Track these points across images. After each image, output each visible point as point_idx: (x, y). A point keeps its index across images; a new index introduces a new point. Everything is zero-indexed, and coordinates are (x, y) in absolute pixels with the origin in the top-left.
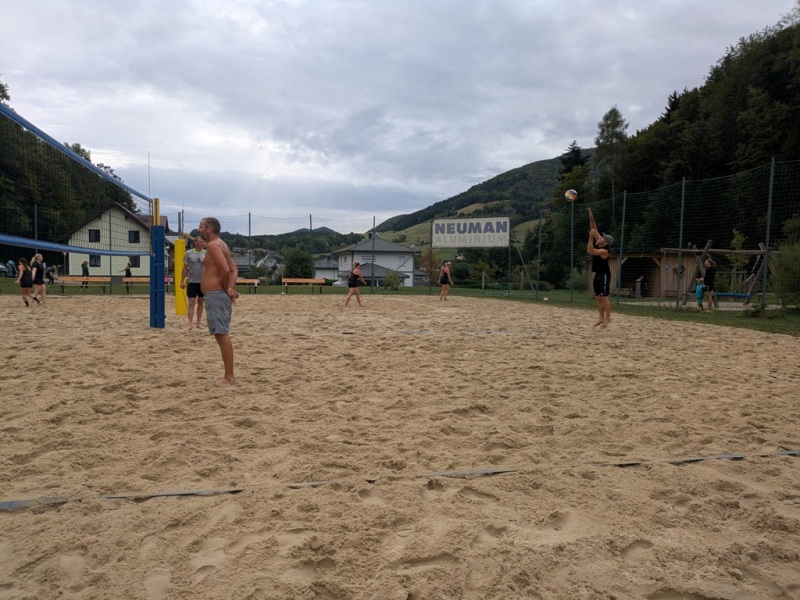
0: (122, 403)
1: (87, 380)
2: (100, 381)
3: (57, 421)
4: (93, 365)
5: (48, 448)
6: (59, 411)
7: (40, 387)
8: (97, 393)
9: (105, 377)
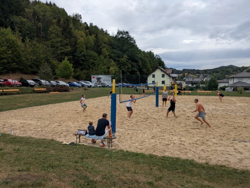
0: (145, 121)
1: (142, 117)
2: (143, 117)
3: (137, 122)
4: (143, 114)
5: (135, 125)
6: (137, 121)
7: (136, 117)
8: (142, 119)
9: (144, 116)
